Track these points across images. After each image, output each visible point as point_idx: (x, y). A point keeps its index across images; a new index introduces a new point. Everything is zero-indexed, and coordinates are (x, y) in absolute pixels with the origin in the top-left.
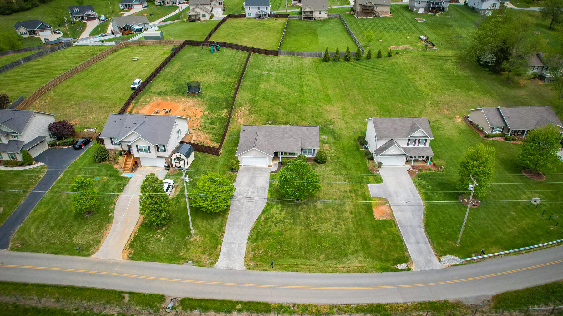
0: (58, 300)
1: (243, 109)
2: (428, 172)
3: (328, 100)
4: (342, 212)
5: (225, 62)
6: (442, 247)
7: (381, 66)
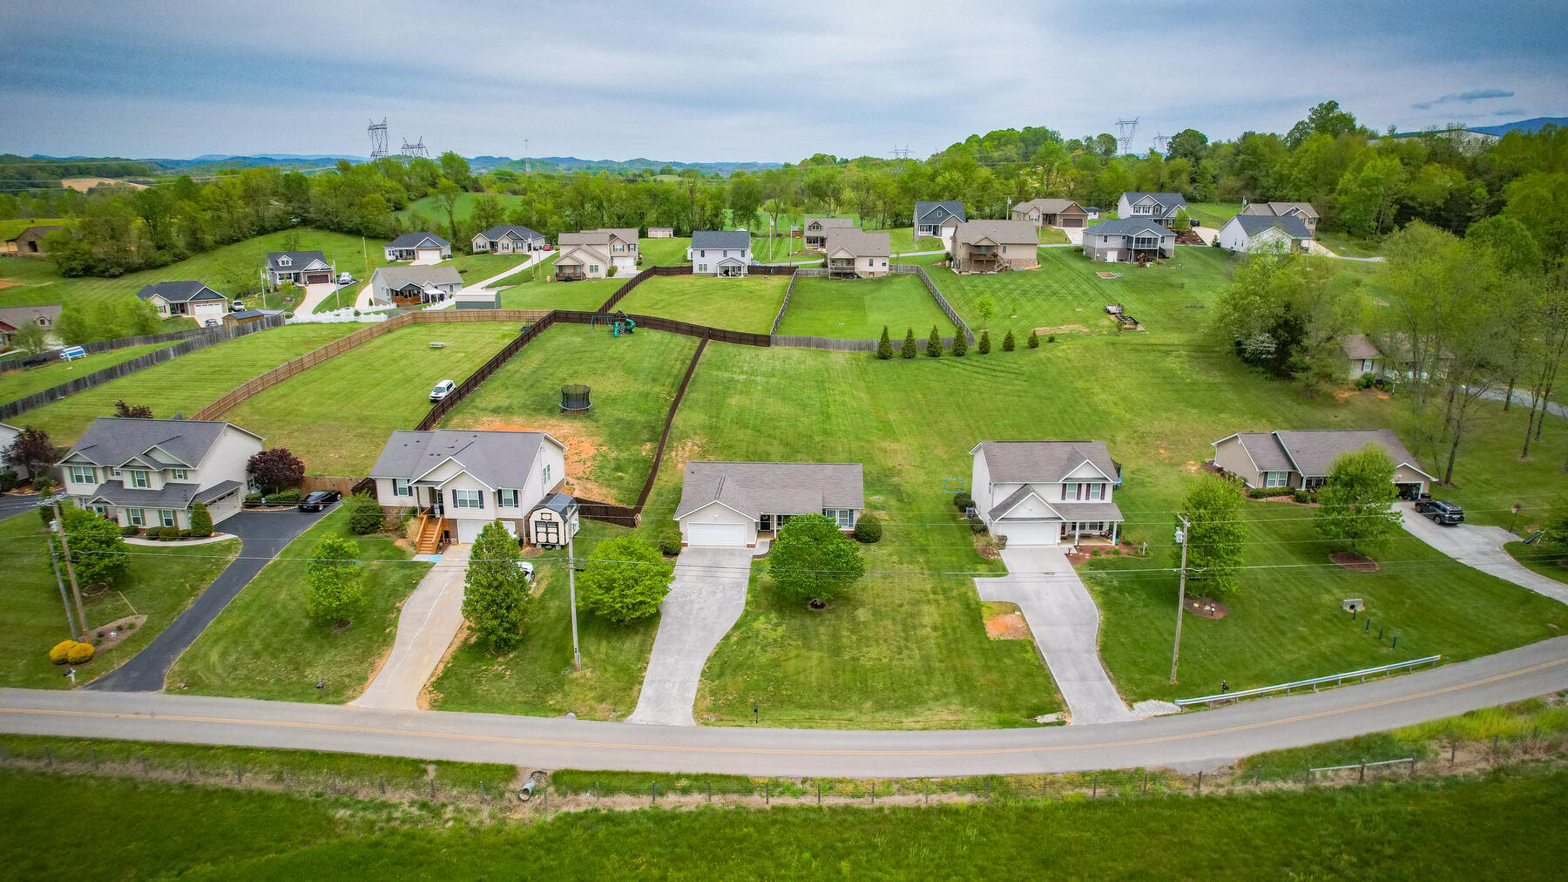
0: (279, 778)
1: (689, 444)
2: (1111, 557)
3: (887, 430)
4: (914, 628)
5: (646, 355)
6: (1138, 686)
7: (1014, 365)
